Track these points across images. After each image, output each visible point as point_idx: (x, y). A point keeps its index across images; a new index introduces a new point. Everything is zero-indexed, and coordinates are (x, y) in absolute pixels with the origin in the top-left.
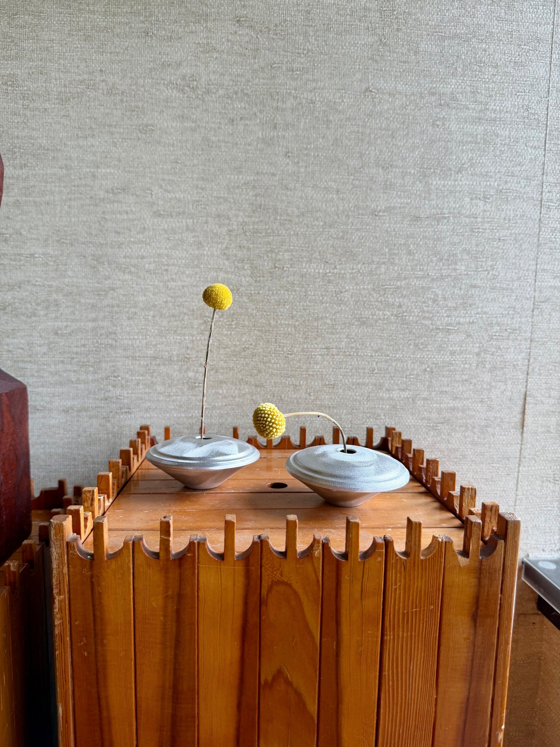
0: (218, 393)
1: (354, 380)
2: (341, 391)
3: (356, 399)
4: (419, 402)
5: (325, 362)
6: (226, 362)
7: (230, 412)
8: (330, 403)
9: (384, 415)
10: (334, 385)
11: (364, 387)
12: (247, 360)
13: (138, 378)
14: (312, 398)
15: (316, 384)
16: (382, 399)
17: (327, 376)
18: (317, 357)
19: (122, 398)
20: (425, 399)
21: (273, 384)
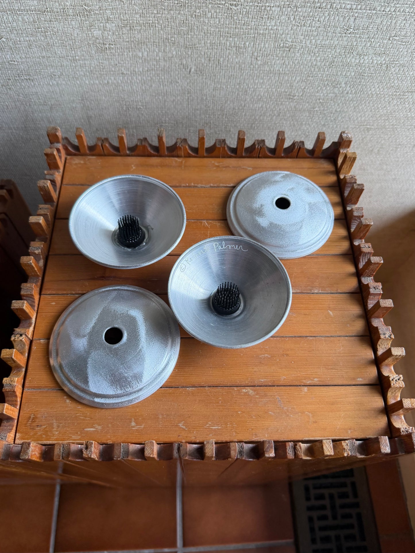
0: (136, 56)
1: (318, 42)
2: (298, 55)
3: (316, 65)
4: (393, 69)
5: (283, 17)
6: (142, 15)
7: (154, 78)
8: (281, 70)
9: (346, 83)
10: (290, 48)
11: (329, 50)
12: (172, 12)
13: (27, 39)
14: (259, 62)
15: (267, 46)
16: (349, 65)
17: (284, 36)
18: (274, 9)
19: (16, 63)
20: (403, 66)
21: (209, 45)
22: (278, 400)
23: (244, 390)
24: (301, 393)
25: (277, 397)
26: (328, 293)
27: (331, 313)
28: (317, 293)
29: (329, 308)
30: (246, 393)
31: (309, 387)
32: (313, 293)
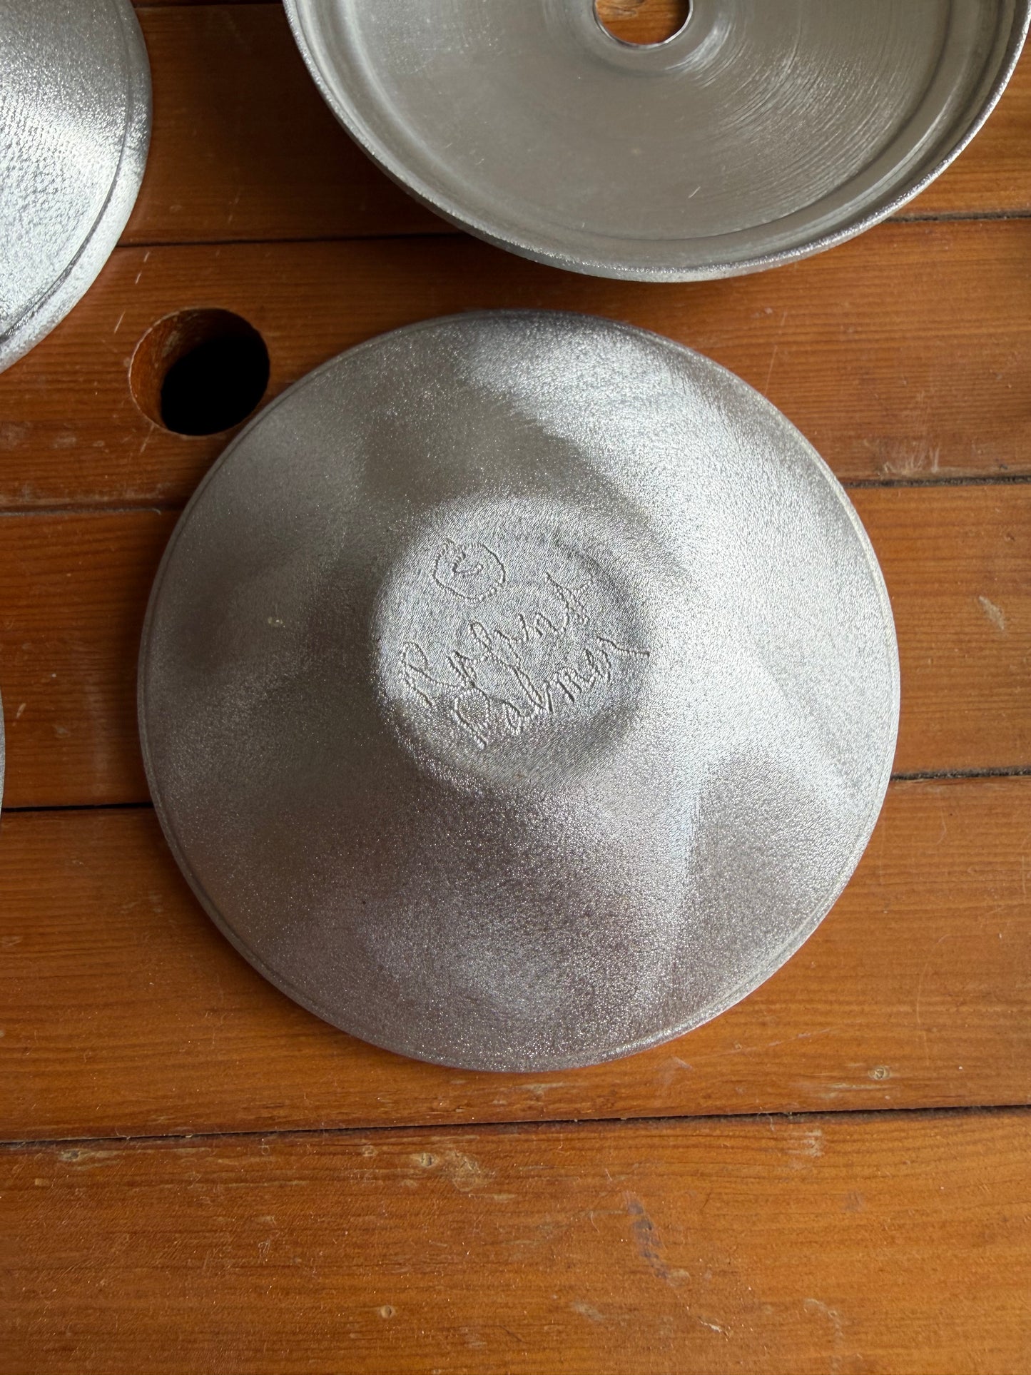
22: (634, 1218)
23: (422, 1160)
24: (779, 1171)
25: (628, 1195)
26: (984, 479)
27: (993, 610)
28: (913, 482)
29: (989, 576)
30: (432, 1175)
31: (833, 1124)
32: (888, 484)
